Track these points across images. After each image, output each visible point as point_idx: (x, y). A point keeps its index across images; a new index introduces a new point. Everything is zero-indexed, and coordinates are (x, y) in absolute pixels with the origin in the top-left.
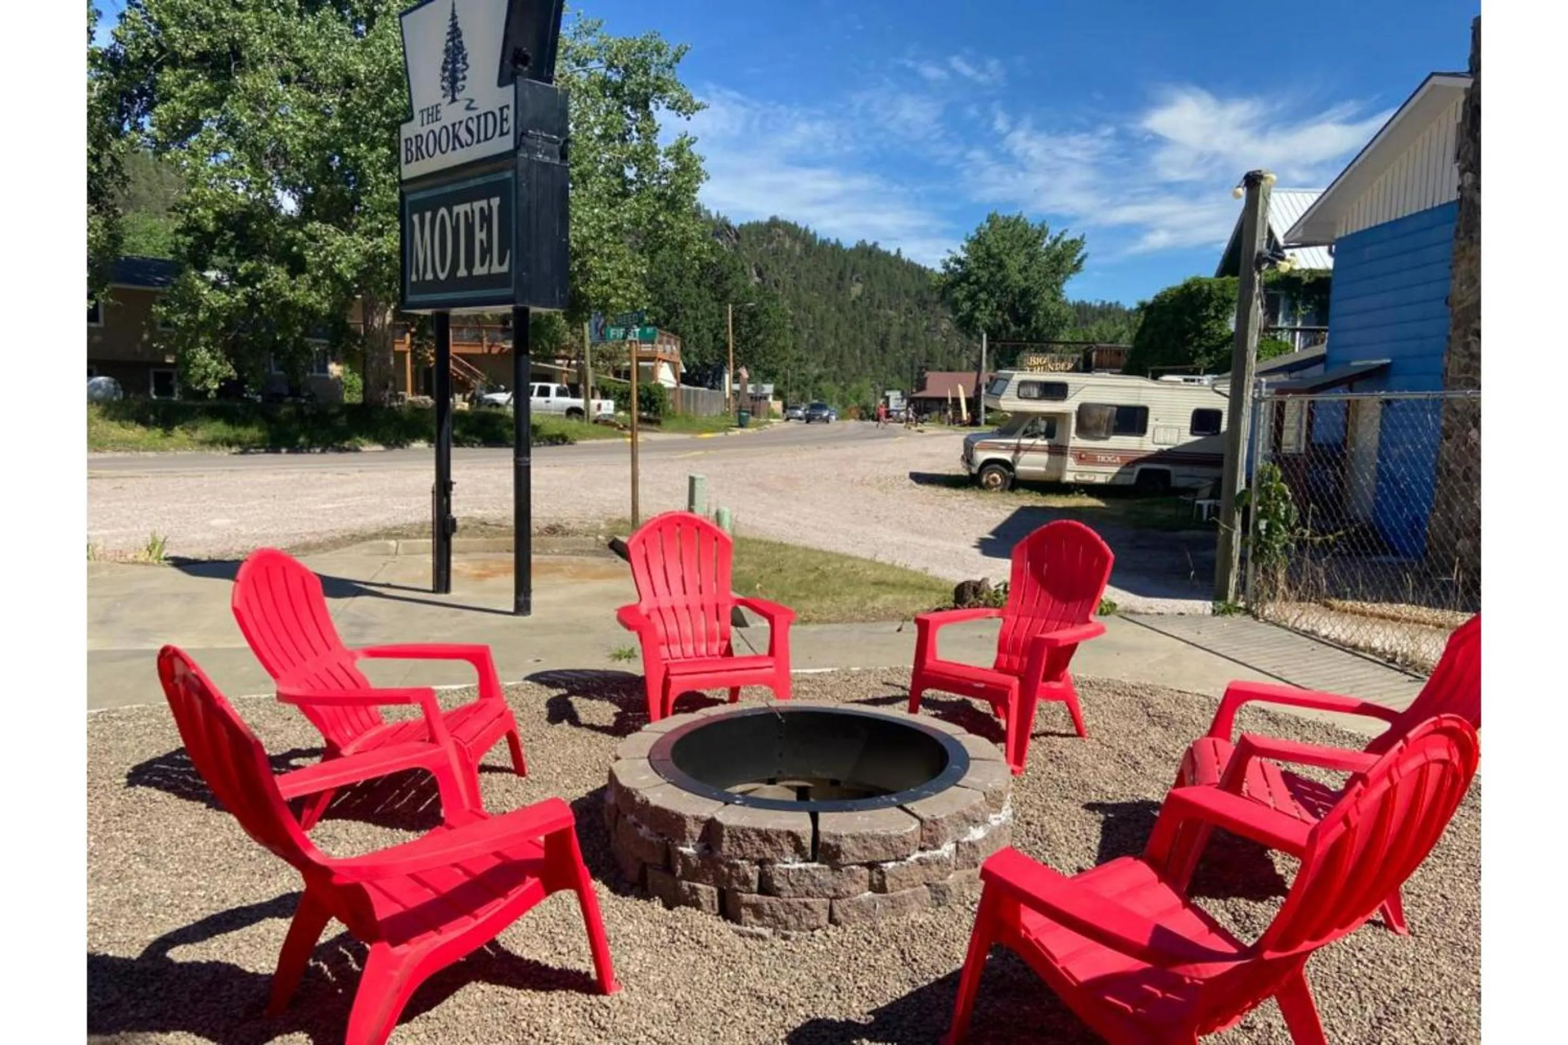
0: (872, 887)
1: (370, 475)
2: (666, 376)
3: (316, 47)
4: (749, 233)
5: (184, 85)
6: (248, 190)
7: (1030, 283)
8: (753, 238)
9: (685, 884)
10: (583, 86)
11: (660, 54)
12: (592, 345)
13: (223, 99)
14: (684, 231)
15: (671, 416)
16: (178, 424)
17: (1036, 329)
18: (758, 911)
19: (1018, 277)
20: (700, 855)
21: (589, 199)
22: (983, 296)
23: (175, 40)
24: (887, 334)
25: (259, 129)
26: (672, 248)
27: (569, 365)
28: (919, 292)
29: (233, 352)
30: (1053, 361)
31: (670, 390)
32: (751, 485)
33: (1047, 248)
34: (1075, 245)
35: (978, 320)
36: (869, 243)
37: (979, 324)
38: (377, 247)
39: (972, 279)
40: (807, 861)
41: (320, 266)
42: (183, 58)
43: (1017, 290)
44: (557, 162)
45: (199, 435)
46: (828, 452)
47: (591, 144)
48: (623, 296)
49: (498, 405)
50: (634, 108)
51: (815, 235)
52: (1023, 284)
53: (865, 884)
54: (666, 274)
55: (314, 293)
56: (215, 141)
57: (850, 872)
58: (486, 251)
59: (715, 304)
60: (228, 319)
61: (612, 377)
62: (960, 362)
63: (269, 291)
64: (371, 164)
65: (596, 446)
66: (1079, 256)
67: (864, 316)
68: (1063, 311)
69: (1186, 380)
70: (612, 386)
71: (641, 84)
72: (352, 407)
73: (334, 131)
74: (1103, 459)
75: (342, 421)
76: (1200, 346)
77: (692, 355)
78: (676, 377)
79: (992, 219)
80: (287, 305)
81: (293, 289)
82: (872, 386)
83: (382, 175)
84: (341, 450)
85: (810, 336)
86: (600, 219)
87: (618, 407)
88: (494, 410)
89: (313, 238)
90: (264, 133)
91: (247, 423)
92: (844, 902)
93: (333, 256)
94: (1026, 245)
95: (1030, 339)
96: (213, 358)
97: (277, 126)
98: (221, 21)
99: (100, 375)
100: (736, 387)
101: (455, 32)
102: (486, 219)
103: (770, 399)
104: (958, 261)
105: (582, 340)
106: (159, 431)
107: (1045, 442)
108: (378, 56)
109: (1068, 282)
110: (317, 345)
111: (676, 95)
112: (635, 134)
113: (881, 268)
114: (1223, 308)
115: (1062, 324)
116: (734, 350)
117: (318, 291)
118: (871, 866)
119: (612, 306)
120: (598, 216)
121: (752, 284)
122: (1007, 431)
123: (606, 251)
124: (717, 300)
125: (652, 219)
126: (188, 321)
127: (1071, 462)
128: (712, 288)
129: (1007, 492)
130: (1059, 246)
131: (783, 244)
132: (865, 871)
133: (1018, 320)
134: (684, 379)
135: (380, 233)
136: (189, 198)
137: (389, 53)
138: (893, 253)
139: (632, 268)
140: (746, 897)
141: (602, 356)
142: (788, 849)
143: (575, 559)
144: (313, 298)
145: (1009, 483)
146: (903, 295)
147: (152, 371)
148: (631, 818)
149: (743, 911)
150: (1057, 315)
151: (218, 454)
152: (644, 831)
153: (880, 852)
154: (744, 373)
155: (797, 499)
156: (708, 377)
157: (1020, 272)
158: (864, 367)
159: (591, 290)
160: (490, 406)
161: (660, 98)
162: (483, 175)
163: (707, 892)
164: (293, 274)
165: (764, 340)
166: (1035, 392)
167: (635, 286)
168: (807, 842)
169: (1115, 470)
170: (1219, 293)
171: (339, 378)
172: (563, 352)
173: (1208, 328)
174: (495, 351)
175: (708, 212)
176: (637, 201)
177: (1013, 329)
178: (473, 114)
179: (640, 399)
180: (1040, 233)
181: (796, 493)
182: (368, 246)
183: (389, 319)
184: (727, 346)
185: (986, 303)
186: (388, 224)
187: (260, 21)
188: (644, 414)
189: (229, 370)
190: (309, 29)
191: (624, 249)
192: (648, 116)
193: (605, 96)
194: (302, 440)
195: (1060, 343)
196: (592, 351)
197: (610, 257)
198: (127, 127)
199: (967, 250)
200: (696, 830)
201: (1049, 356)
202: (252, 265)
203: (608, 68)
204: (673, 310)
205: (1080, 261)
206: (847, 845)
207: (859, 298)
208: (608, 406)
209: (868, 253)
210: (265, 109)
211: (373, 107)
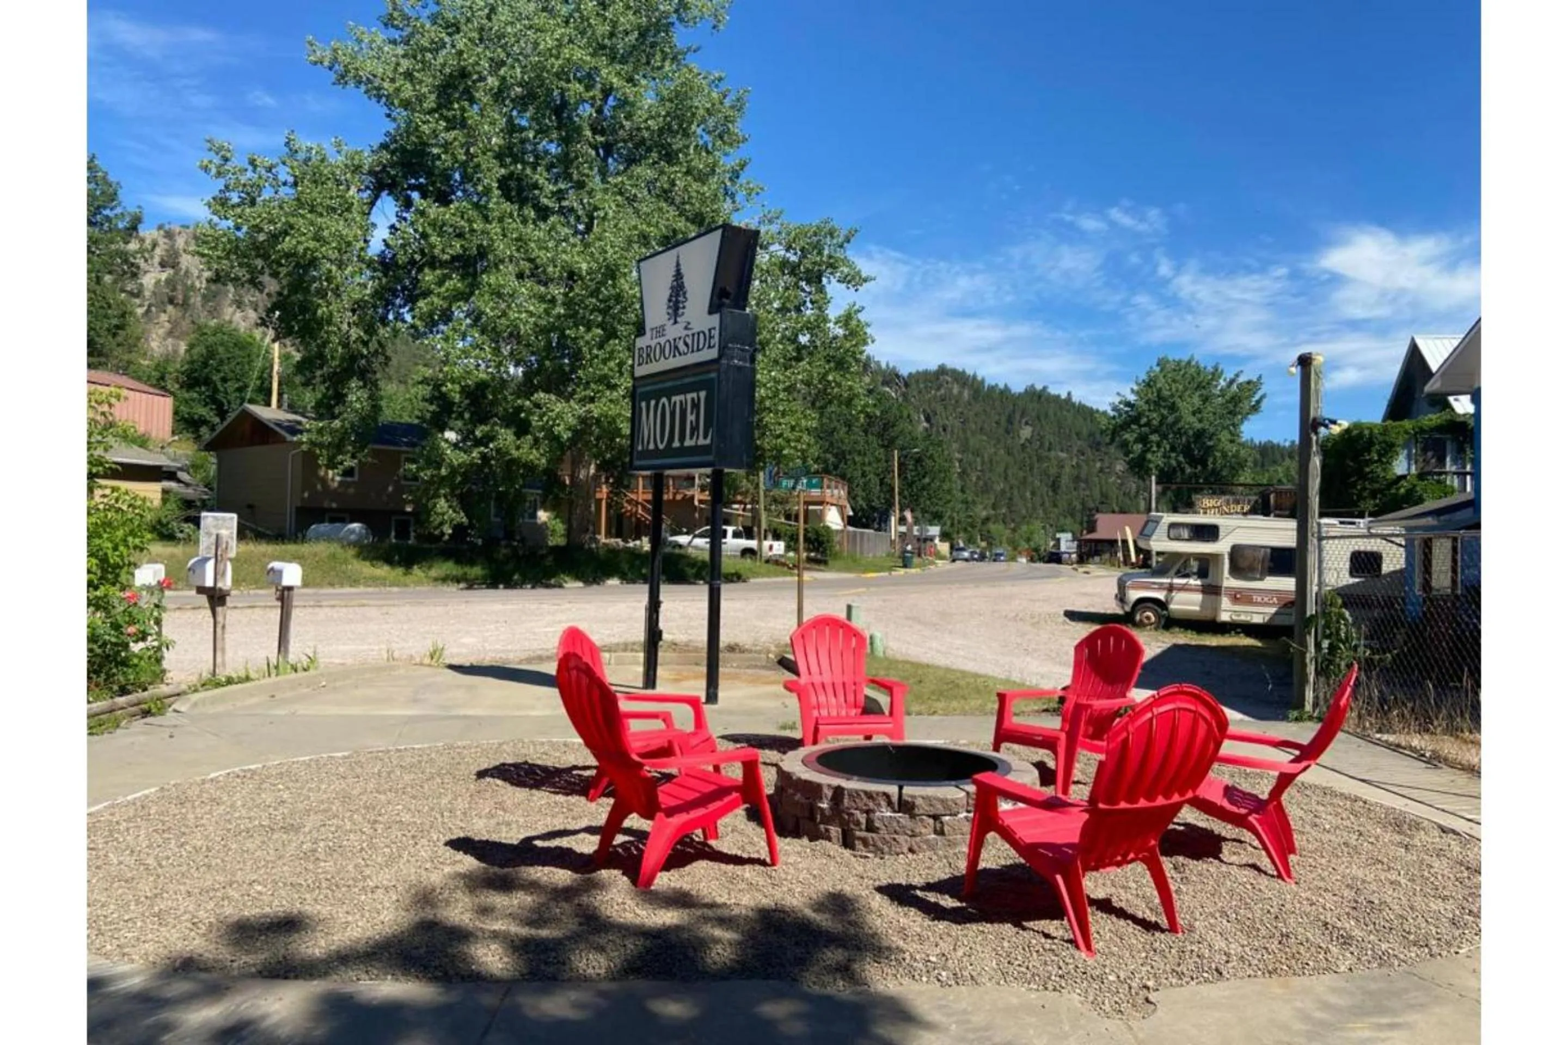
0: (936, 832)
1: (577, 606)
2: (833, 519)
3: (547, 249)
4: (917, 381)
5: (440, 283)
6: (488, 367)
7: (1206, 425)
8: (922, 386)
9: (822, 827)
10: (765, 267)
11: (832, 237)
12: (766, 491)
13: (472, 293)
14: (851, 388)
15: (836, 556)
16: (418, 563)
17: (1213, 470)
18: (865, 842)
19: (1192, 419)
20: (831, 808)
21: (767, 365)
22: (1154, 438)
23: (435, 247)
24: (1059, 476)
25: (499, 317)
26: (840, 404)
27: (744, 510)
28: (1091, 434)
29: (465, 502)
30: (1228, 503)
31: (837, 531)
32: (907, 618)
33: (1221, 390)
34: (1252, 386)
35: (1150, 461)
36: (1039, 387)
37: (1151, 466)
38: (589, 411)
39: (1144, 420)
40: (894, 811)
41: (542, 429)
42: (440, 261)
43: (1191, 433)
44: (748, 365)
45: (434, 573)
46: (985, 590)
47: (770, 316)
48: (795, 448)
49: (680, 546)
50: (809, 282)
51: (983, 381)
52: (1198, 426)
53: (931, 829)
54: (836, 423)
55: (534, 451)
56: (463, 328)
57: (922, 821)
58: (694, 429)
59: (882, 450)
60: (464, 475)
61: (783, 520)
62: (1138, 504)
63: (498, 450)
64: (587, 343)
65: (766, 584)
66: (1257, 397)
67: (1035, 458)
68: (1242, 452)
69: (1341, 523)
70: (783, 529)
71: (815, 263)
72: (556, 549)
73: (559, 316)
74: (1259, 599)
75: (549, 561)
76: (1364, 489)
77: (859, 499)
78: (843, 519)
79: (1162, 363)
80: (514, 461)
81: (518, 448)
82: (1044, 528)
83: (595, 351)
84: (548, 586)
85: (978, 478)
86: (777, 381)
87: (788, 548)
88: (677, 551)
89: (538, 406)
90: (503, 321)
91: (472, 563)
92: (918, 839)
93: (554, 420)
94: (1199, 387)
95: (1207, 481)
96: (450, 507)
97: (513, 315)
98: (472, 231)
99: (352, 521)
100: (903, 529)
101: (678, 275)
102: (696, 405)
103: (937, 541)
104: (1128, 404)
105: (757, 485)
106: (400, 571)
107: (1199, 582)
108: (597, 255)
109: (1246, 423)
110: (533, 494)
111: (846, 270)
112: (809, 305)
113: (1051, 413)
114: (1386, 453)
115: (1242, 465)
116: (900, 494)
117: (538, 449)
118: (936, 817)
119: (785, 456)
120: (775, 378)
121: (920, 429)
122: (1161, 571)
123: (781, 408)
124: (883, 446)
125: (823, 377)
126: (432, 476)
127: (1225, 602)
128: (880, 435)
129: (1161, 631)
130: (1234, 387)
131: (951, 390)
132: (931, 821)
133: (1193, 462)
134: (851, 521)
135: (592, 400)
136: (441, 376)
137: (606, 252)
138: (1064, 396)
139: (803, 423)
140: (858, 833)
141: (775, 500)
142: (883, 803)
143: (750, 671)
144: (534, 455)
145: (1163, 622)
146: (1074, 436)
147: (394, 518)
148: (791, 791)
149: (857, 842)
150: (1236, 456)
151: (449, 589)
152: (798, 797)
153: (940, 809)
154: (908, 515)
155: (951, 632)
156: (874, 520)
157: (1194, 413)
158: (1034, 509)
159: (767, 443)
160: (674, 547)
161: (832, 273)
162: (694, 375)
163: (835, 831)
164: (518, 435)
165: (929, 484)
166: (1185, 533)
167: (806, 438)
168: (895, 799)
169: (1273, 610)
170: (1381, 438)
171: (545, 523)
172: (739, 498)
173: (1372, 472)
174: (679, 497)
175: (878, 363)
176: (809, 363)
177: (1188, 470)
178: (690, 333)
179: (806, 539)
180: (1213, 374)
181: (950, 627)
182: (581, 411)
183: (592, 470)
184: (893, 489)
185: (1159, 446)
186: (599, 392)
187: (503, 230)
188: (813, 554)
189: (462, 518)
190: (542, 234)
191: (798, 406)
192: (821, 290)
193: (784, 274)
194: (516, 577)
195: (1241, 485)
196: (766, 496)
197: (784, 414)
198: (391, 317)
199: (1137, 393)
200: (829, 793)
201: (1224, 498)
202: (486, 428)
203: (787, 250)
204: (841, 456)
205: (1258, 402)
206: (919, 802)
207: (1029, 441)
208: (779, 547)
209: (1037, 397)
210: (504, 301)
211: (591, 295)
